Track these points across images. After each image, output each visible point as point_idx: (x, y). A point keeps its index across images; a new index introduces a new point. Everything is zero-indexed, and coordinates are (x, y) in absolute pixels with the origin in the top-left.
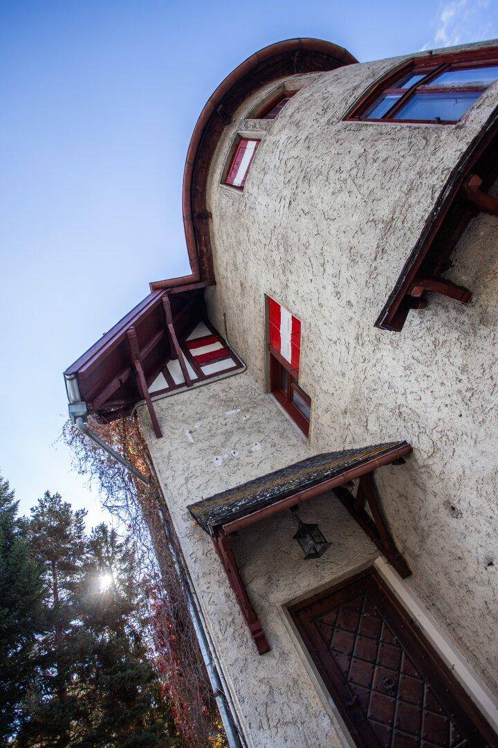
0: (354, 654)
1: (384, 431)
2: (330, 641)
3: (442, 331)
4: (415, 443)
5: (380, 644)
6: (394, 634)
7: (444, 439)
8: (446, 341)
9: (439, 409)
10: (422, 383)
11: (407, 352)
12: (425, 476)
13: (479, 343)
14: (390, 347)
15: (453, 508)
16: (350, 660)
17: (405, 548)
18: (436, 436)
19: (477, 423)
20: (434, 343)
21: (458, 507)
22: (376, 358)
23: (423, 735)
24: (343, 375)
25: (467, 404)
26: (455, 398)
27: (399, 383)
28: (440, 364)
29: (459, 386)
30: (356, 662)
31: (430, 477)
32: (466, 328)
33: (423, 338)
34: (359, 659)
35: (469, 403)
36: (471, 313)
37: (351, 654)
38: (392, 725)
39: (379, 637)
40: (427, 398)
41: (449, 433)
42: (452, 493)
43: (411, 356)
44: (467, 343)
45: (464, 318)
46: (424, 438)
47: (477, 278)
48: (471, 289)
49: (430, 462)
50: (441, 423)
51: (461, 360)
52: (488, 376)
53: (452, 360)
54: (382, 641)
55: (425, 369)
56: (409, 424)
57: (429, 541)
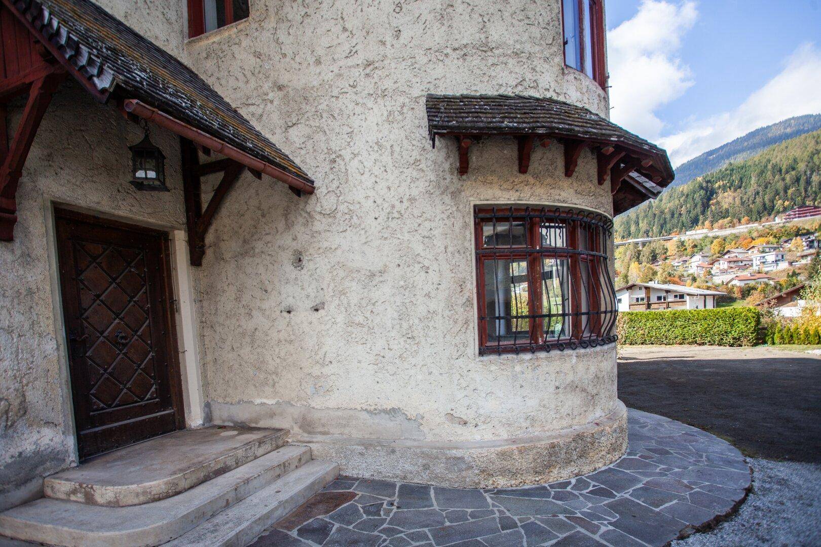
0: (102, 297)
1: (303, 152)
2: (82, 272)
3: (429, 163)
4: (321, 191)
5: (132, 303)
6: (149, 300)
7: (347, 217)
8: (423, 171)
9: (367, 197)
10: (377, 168)
11: (392, 136)
12: (301, 220)
13: (437, 201)
14: (385, 114)
15: (300, 260)
16: (95, 301)
17: (215, 245)
18: (343, 208)
19: (381, 235)
20: (416, 161)
21: (304, 262)
22: (365, 101)
23: (128, 385)
24: (318, 62)
25: (388, 218)
26: (386, 205)
27: (359, 144)
28: (403, 177)
29: (397, 204)
30: (99, 305)
31: (306, 224)
32: (443, 183)
33: (414, 148)
34: (105, 305)
35: (390, 219)
36: (454, 181)
37: (98, 296)
38: (105, 370)
39: (134, 297)
40: (368, 181)
41: (355, 218)
42: (311, 251)
43: (391, 143)
44: (432, 191)
45: (448, 176)
46: (333, 199)
47: (478, 169)
48: (470, 170)
49: (318, 217)
50: (358, 206)
51: (417, 193)
52: (419, 221)
53: (412, 185)
54: (135, 302)
55: (390, 165)
56: (331, 177)
57: (248, 260)
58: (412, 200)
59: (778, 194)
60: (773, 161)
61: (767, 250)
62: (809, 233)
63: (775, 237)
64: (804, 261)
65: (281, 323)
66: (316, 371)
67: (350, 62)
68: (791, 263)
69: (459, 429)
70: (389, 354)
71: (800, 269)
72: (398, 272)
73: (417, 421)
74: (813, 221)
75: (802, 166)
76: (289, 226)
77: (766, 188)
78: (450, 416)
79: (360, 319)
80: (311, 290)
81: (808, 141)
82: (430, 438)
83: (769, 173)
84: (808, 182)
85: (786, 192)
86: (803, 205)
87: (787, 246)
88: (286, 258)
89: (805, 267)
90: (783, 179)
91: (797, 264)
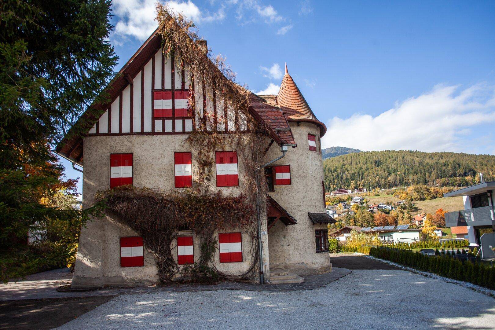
8: (307, 224)
26: (301, 229)
31: (286, 231)
42: (287, 235)
50: (296, 228)
57: (273, 236)
58: (306, 228)
59: (331, 182)
60: (328, 167)
61: (329, 208)
62: (344, 201)
63: (331, 202)
64: (343, 214)
65: (281, 248)
66: (288, 257)
67: (295, 204)
68: (339, 215)
69: (314, 265)
70: (302, 253)
71: (342, 218)
72: (303, 240)
73: (307, 264)
74: (345, 195)
75: (339, 170)
76: (283, 231)
77: (326, 178)
78: (312, 263)
79: (297, 247)
80: (287, 242)
81: (340, 159)
82: (309, 267)
83: (327, 171)
84: (342, 178)
85: (334, 181)
86: (341, 188)
87: (336, 206)
88: (282, 236)
89: (343, 217)
90: (333, 175)
91: (341, 216)
